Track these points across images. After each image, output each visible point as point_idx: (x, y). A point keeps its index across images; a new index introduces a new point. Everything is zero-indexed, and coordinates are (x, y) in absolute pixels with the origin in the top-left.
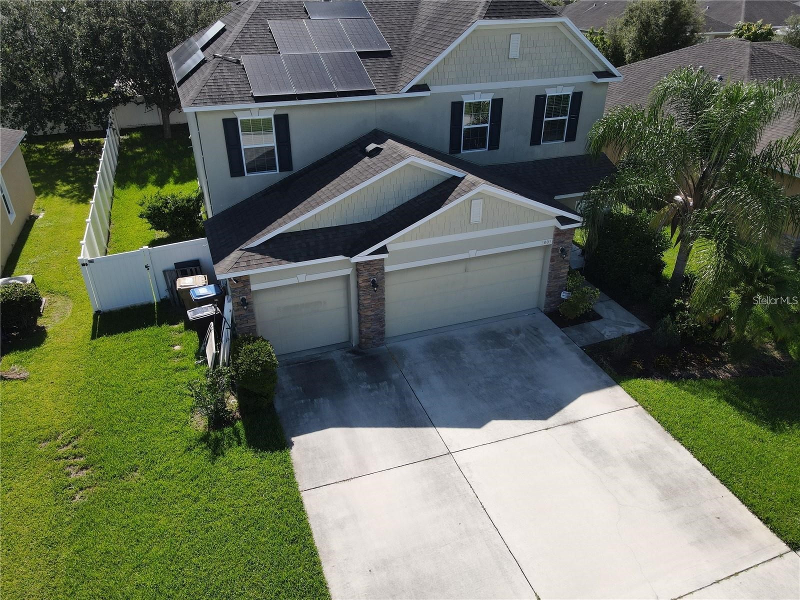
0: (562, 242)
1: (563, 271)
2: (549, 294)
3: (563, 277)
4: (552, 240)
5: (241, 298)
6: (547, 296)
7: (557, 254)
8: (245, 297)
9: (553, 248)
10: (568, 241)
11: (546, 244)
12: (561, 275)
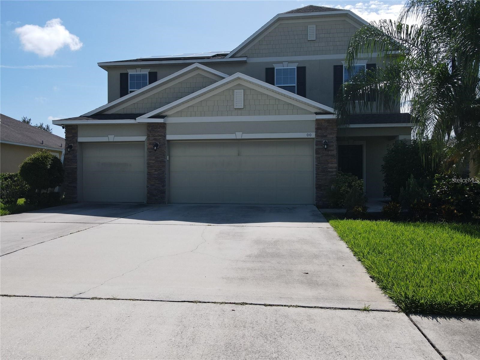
0: (326, 136)
1: (330, 165)
2: (319, 187)
3: (332, 172)
4: (314, 133)
5: (70, 145)
6: (316, 188)
7: (321, 147)
8: (72, 145)
9: (317, 142)
10: (331, 136)
11: (309, 137)
12: (329, 170)
